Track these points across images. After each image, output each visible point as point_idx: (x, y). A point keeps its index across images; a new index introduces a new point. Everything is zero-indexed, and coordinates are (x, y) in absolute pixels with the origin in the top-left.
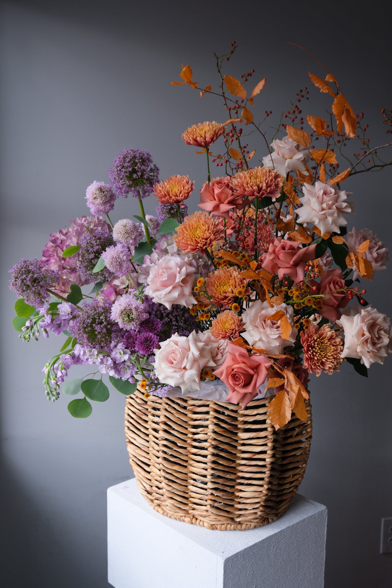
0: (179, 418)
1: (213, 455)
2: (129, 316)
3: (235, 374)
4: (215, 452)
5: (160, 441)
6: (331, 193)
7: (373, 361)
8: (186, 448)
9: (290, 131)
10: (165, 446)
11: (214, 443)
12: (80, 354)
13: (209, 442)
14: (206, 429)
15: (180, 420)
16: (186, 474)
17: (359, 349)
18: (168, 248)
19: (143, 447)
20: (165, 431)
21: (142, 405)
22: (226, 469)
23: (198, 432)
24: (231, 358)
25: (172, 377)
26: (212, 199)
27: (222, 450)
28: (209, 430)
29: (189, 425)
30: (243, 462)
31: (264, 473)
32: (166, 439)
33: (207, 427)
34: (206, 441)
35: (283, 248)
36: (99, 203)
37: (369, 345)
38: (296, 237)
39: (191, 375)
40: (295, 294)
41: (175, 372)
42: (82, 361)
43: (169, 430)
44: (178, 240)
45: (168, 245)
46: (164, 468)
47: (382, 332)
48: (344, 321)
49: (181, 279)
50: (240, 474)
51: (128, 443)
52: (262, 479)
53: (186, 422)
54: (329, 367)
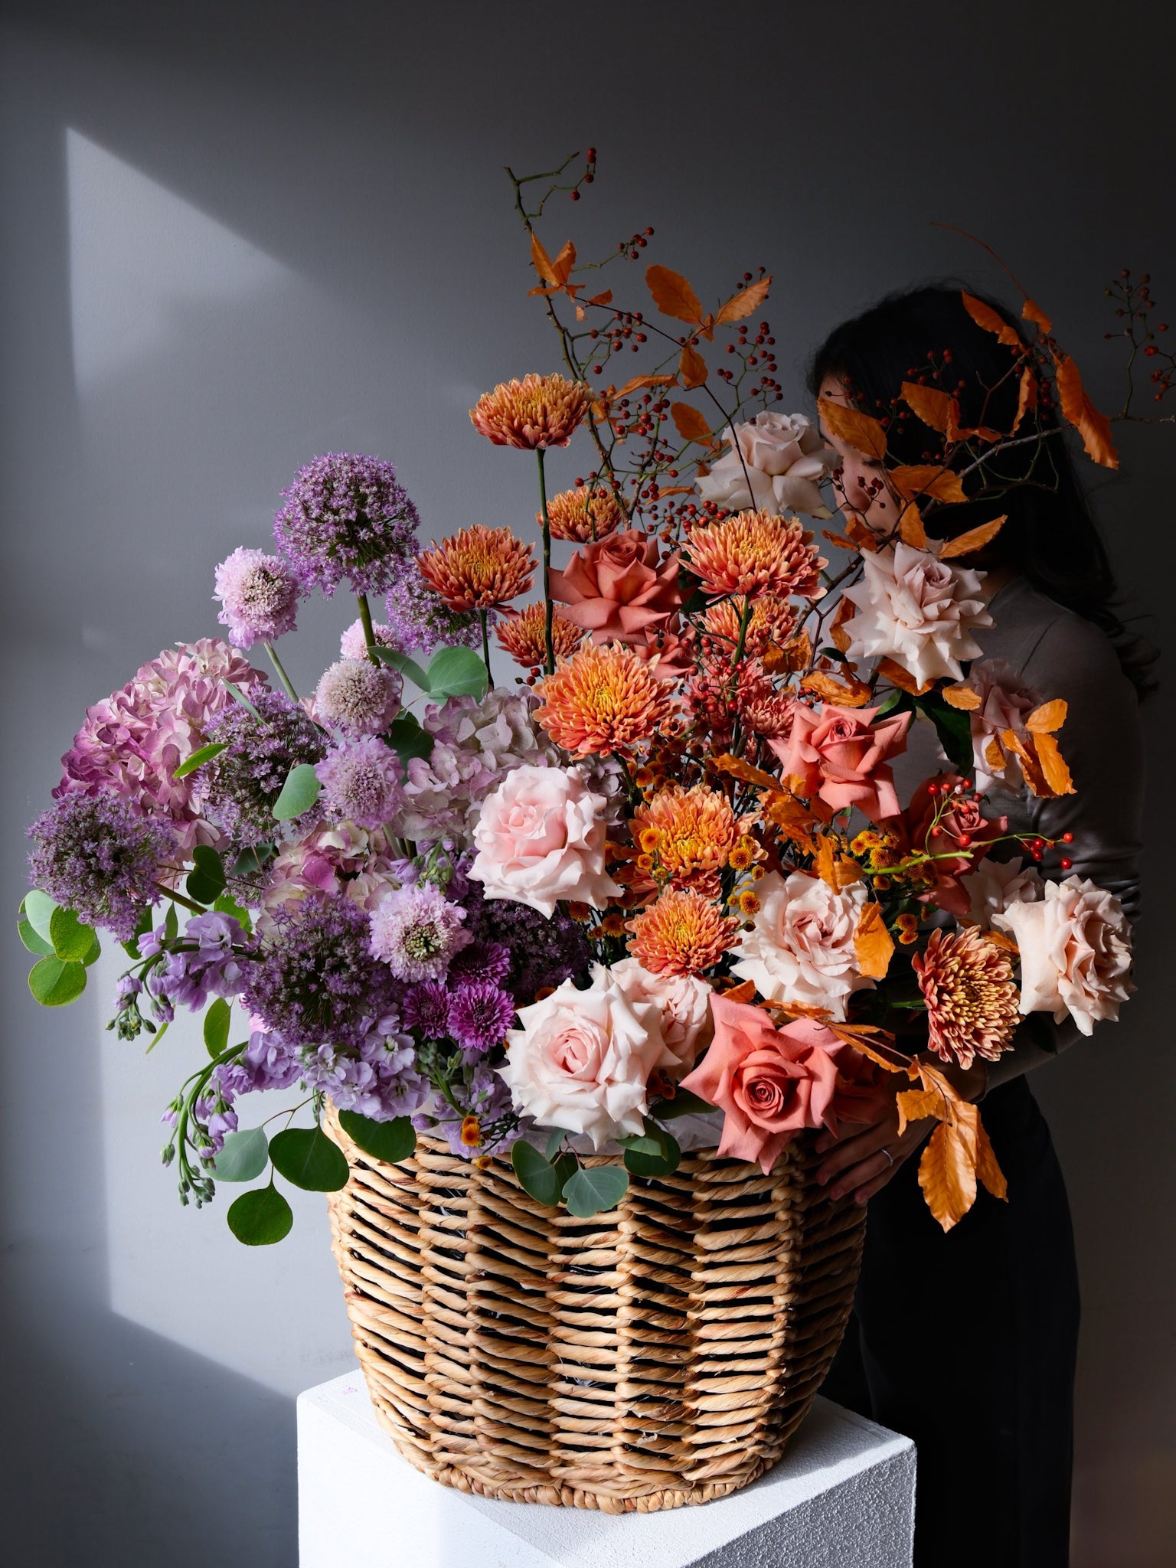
0: (525, 1211)
1: (635, 1304)
2: (427, 944)
3: (756, 1084)
4: (640, 1295)
5: (469, 1282)
6: (942, 578)
7: (1098, 1017)
8: (541, 1294)
9: (832, 416)
10: (482, 1294)
11: (637, 1271)
12: (266, 1060)
13: (621, 1271)
14: (612, 1235)
15: (528, 1216)
16: (544, 1367)
17: (1066, 989)
18: (478, 735)
19: (404, 1303)
20: (483, 1252)
21: (400, 1183)
22: (669, 1340)
23: (585, 1245)
24: (730, 1040)
25: (574, 1107)
26: (591, 592)
27: (659, 1288)
28: (622, 1237)
29: (554, 1227)
30: (710, 1314)
31: (769, 1336)
32: (489, 1277)
33: (613, 1228)
34: (612, 1268)
35: (839, 728)
36: (262, 614)
37: (1090, 976)
38: (823, 689)
39: (627, 1098)
40: (872, 851)
41: (582, 1090)
42: (271, 1078)
43: (495, 1249)
44: (551, 719)
45: (478, 727)
46: (483, 1360)
47: (1113, 938)
48: (1015, 916)
49: (585, 834)
50: (703, 1349)
51: (354, 1297)
52: (763, 1354)
53: (544, 1220)
54: (993, 1042)
